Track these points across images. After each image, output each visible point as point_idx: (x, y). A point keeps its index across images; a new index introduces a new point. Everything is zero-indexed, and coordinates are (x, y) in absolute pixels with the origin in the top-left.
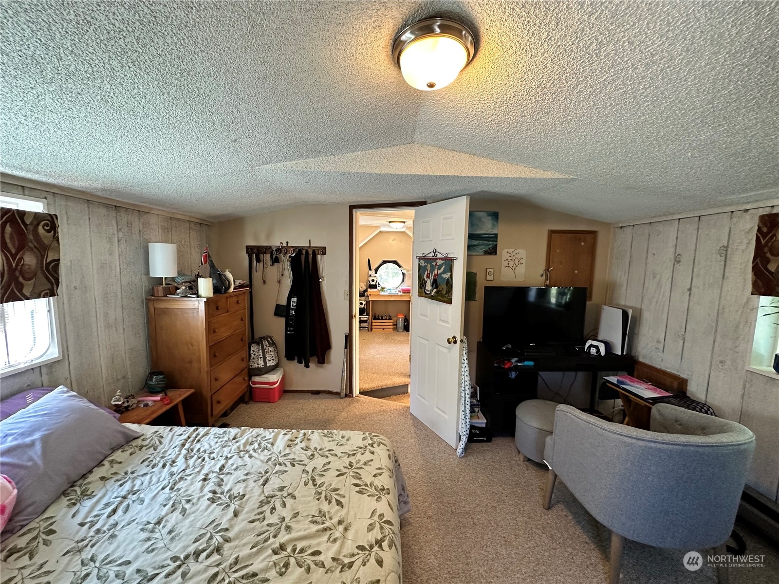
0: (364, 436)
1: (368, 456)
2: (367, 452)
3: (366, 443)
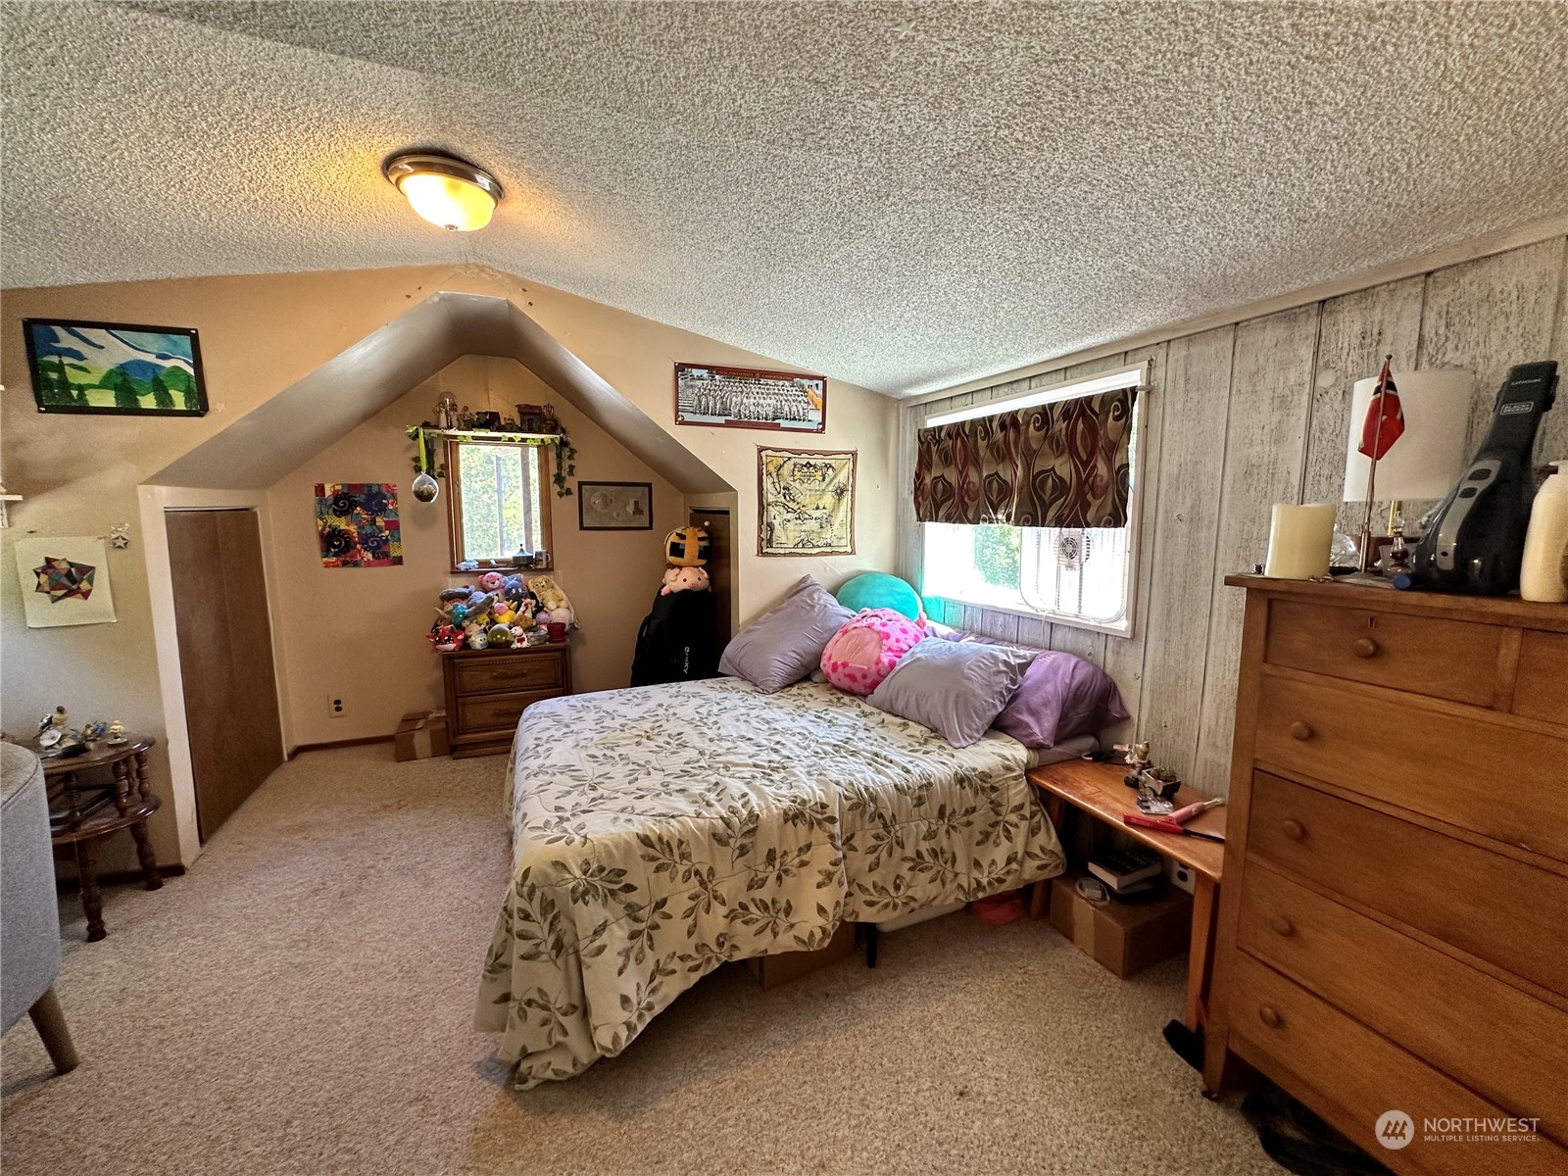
0: (583, 832)
1: (568, 803)
2: (569, 808)
3: (576, 822)
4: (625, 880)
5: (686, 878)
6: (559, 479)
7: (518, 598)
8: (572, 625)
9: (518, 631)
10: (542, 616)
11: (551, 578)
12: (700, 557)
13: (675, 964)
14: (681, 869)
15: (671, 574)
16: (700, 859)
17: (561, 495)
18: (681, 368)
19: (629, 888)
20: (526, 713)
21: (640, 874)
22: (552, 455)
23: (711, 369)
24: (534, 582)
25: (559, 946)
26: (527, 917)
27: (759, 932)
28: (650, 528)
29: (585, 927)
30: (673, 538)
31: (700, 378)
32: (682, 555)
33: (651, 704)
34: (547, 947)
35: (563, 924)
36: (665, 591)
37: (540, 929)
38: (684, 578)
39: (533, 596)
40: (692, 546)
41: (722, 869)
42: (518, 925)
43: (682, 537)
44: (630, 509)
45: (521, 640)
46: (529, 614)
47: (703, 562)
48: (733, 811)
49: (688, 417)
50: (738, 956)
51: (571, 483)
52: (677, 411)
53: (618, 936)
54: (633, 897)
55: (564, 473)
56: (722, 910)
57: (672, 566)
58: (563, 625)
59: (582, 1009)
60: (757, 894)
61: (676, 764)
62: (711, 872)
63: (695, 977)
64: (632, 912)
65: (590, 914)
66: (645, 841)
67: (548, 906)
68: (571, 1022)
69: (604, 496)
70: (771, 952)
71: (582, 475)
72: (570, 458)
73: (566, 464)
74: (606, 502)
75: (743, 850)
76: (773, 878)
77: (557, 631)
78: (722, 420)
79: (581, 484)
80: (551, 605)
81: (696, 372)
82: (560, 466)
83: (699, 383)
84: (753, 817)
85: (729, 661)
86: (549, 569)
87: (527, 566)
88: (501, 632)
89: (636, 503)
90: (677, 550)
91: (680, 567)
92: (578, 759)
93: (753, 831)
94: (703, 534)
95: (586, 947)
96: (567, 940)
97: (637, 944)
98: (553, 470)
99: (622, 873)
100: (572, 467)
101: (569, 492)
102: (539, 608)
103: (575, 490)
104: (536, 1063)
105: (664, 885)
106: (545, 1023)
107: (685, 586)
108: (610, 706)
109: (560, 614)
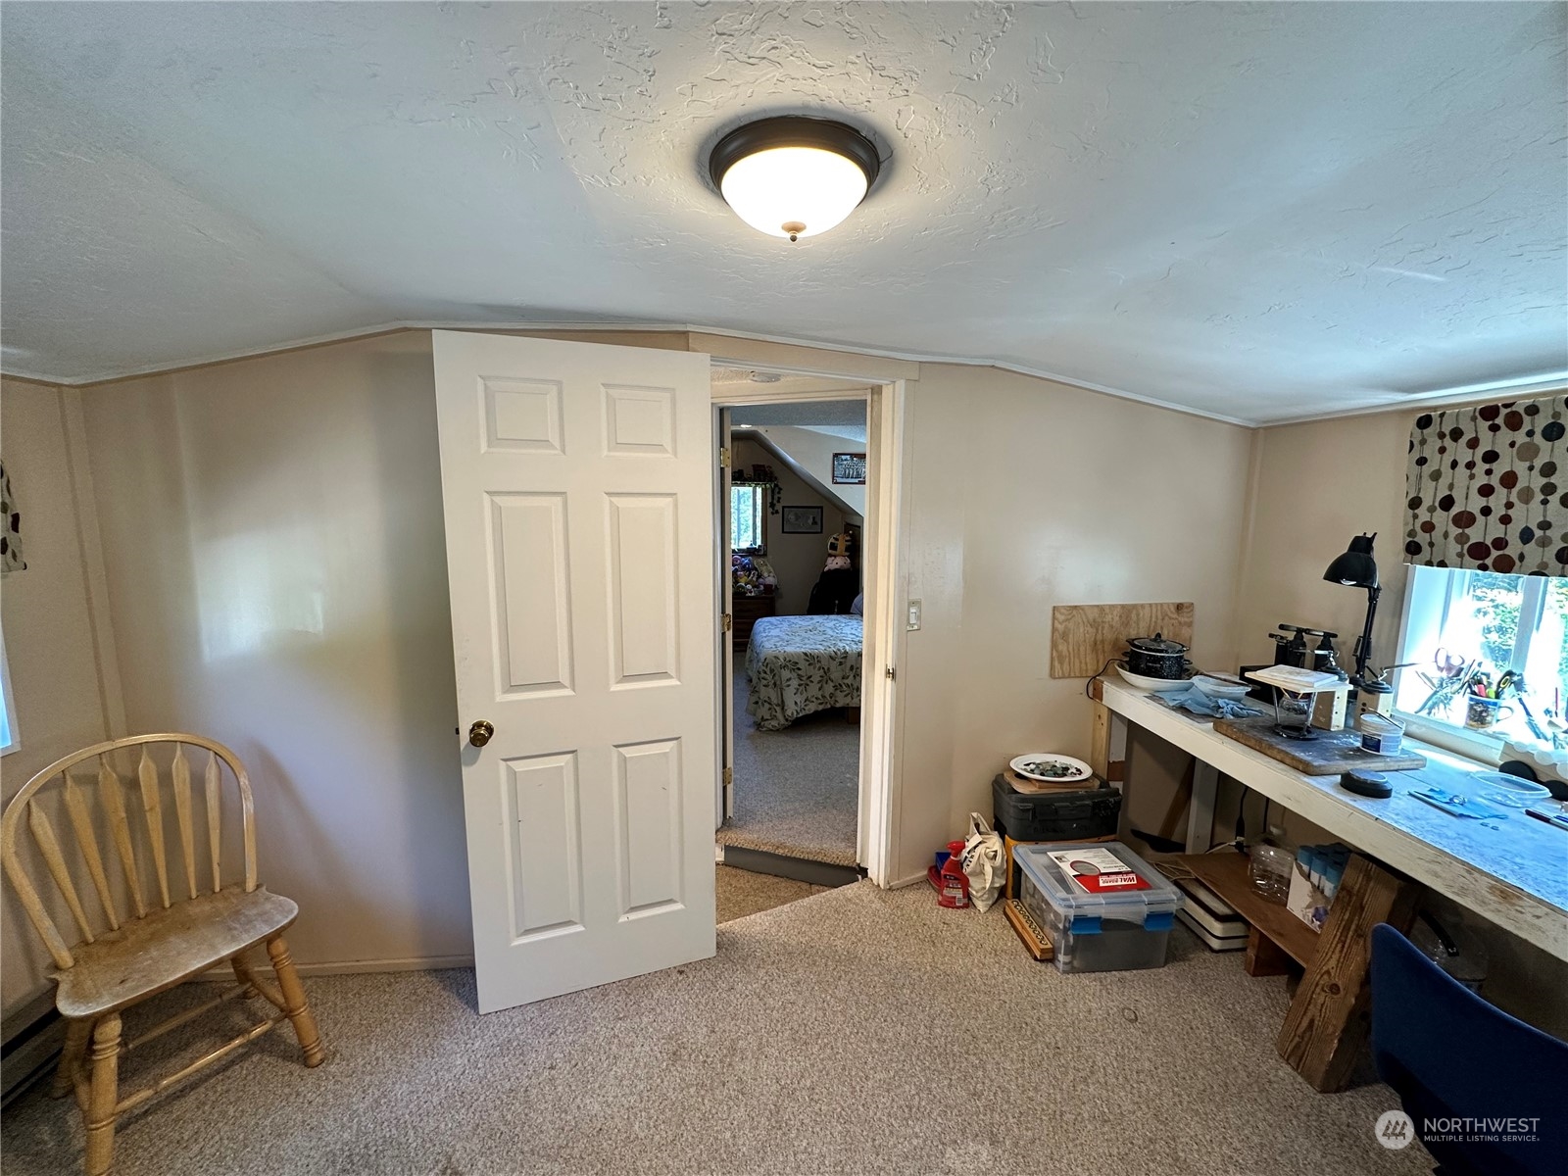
3: (779, 647)
4: (798, 666)
5: (819, 669)
6: (772, 505)
7: (749, 570)
8: (776, 586)
9: (749, 587)
10: (761, 580)
11: (765, 560)
12: (846, 551)
13: (814, 699)
14: (818, 666)
15: (830, 560)
16: (824, 663)
17: (773, 513)
18: (836, 455)
19: (799, 669)
20: (757, 622)
21: (802, 665)
22: (769, 492)
23: (851, 455)
24: (757, 562)
25: (775, 684)
26: (765, 673)
27: (846, 696)
28: (821, 532)
29: (784, 679)
30: (832, 540)
31: (846, 460)
32: (836, 550)
33: (815, 621)
34: (771, 684)
35: (777, 678)
36: (826, 569)
37: (769, 677)
38: (836, 563)
39: (756, 570)
40: (841, 545)
41: (832, 669)
42: (763, 675)
43: (836, 539)
44: (810, 521)
45: (751, 592)
46: (754, 579)
47: (847, 554)
48: (839, 650)
49: (839, 480)
50: (838, 705)
51: (779, 507)
52: (833, 477)
53: (795, 683)
54: (800, 672)
55: (775, 502)
56: (832, 684)
57: (830, 555)
58: (772, 586)
59: (782, 705)
60: (846, 681)
61: (821, 638)
62: (829, 669)
63: (821, 708)
64: (800, 677)
65: (786, 674)
66: (805, 654)
67: (772, 671)
68: (778, 709)
69: (796, 515)
70: (851, 705)
71: (783, 503)
72: (779, 493)
73: (776, 497)
74: (797, 517)
75: (841, 664)
76: (852, 676)
77: (768, 588)
78: (857, 481)
79: (784, 507)
80: (766, 575)
81: (844, 457)
82: (773, 498)
83: (845, 462)
84: (846, 652)
85: (856, 606)
86: (765, 555)
87: (754, 553)
88: (741, 587)
89: (814, 518)
90: (834, 547)
91: (835, 556)
92: (782, 635)
93: (846, 657)
94: (848, 538)
95: (784, 684)
96: (778, 683)
97: (801, 688)
98: (769, 500)
99: (797, 663)
100: (779, 498)
101: (777, 512)
102: (760, 576)
103: (780, 511)
104: (766, 723)
105: (811, 671)
106: (770, 709)
107: (837, 567)
108: (795, 621)
109: (770, 580)
